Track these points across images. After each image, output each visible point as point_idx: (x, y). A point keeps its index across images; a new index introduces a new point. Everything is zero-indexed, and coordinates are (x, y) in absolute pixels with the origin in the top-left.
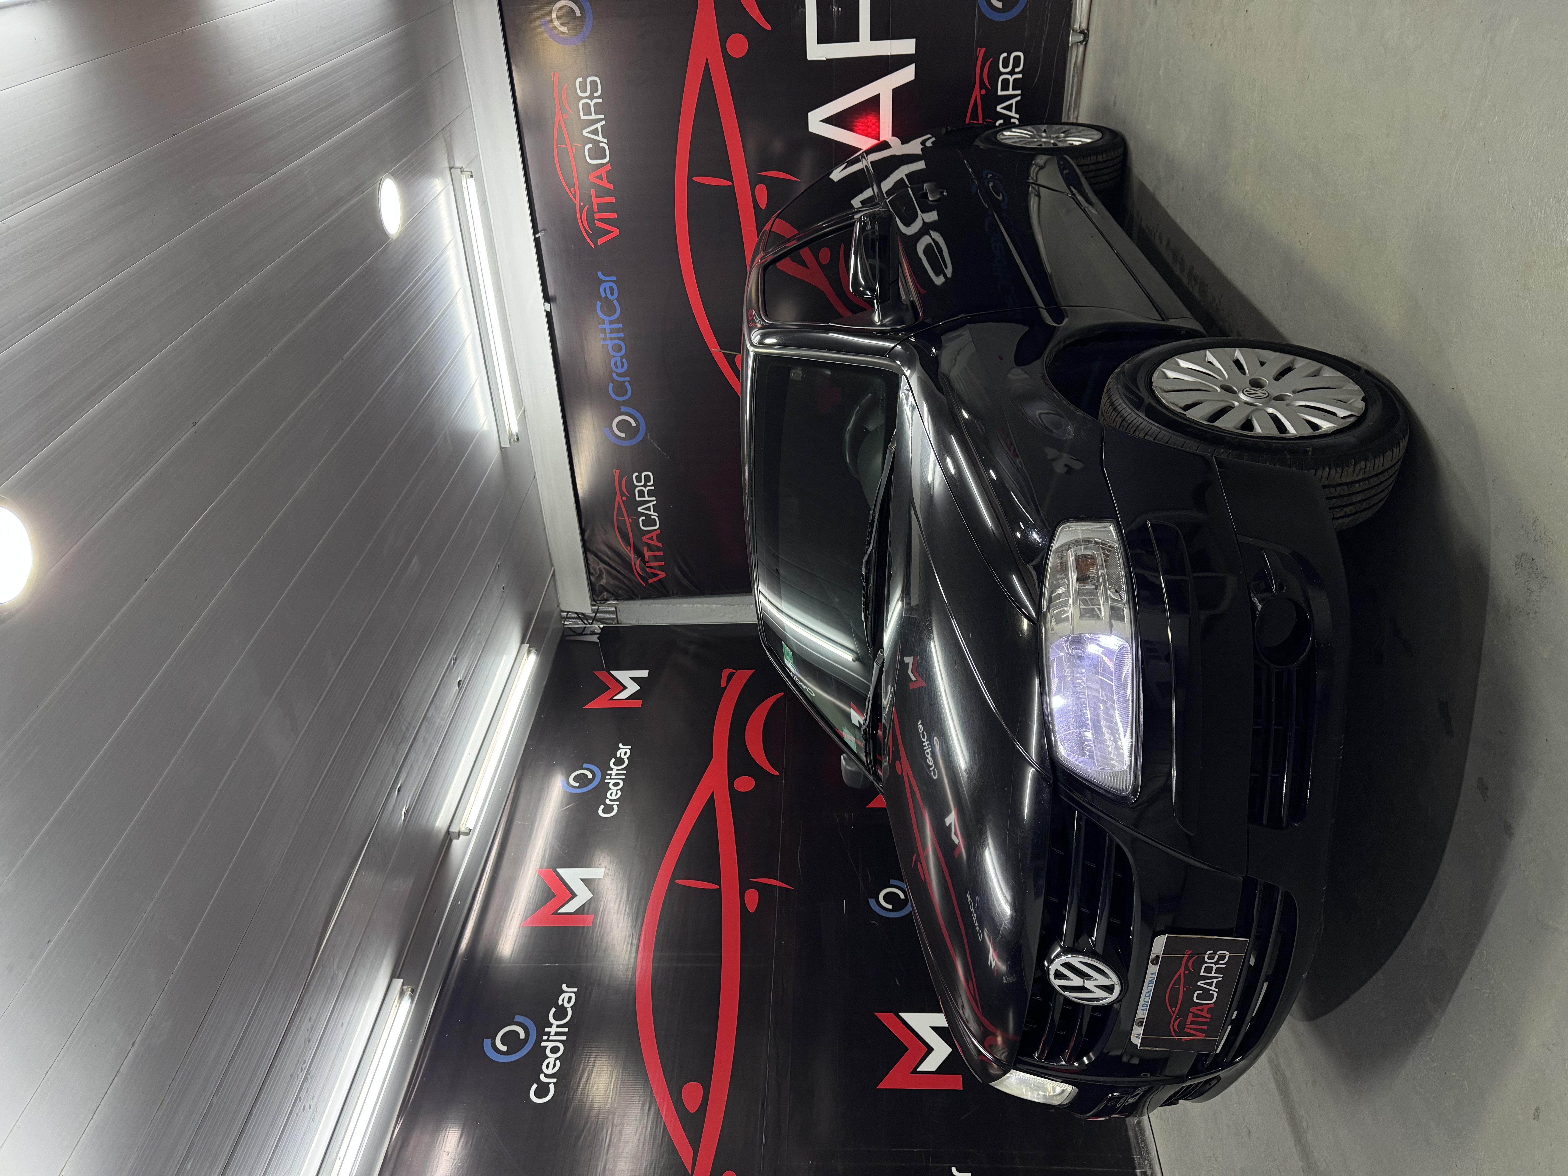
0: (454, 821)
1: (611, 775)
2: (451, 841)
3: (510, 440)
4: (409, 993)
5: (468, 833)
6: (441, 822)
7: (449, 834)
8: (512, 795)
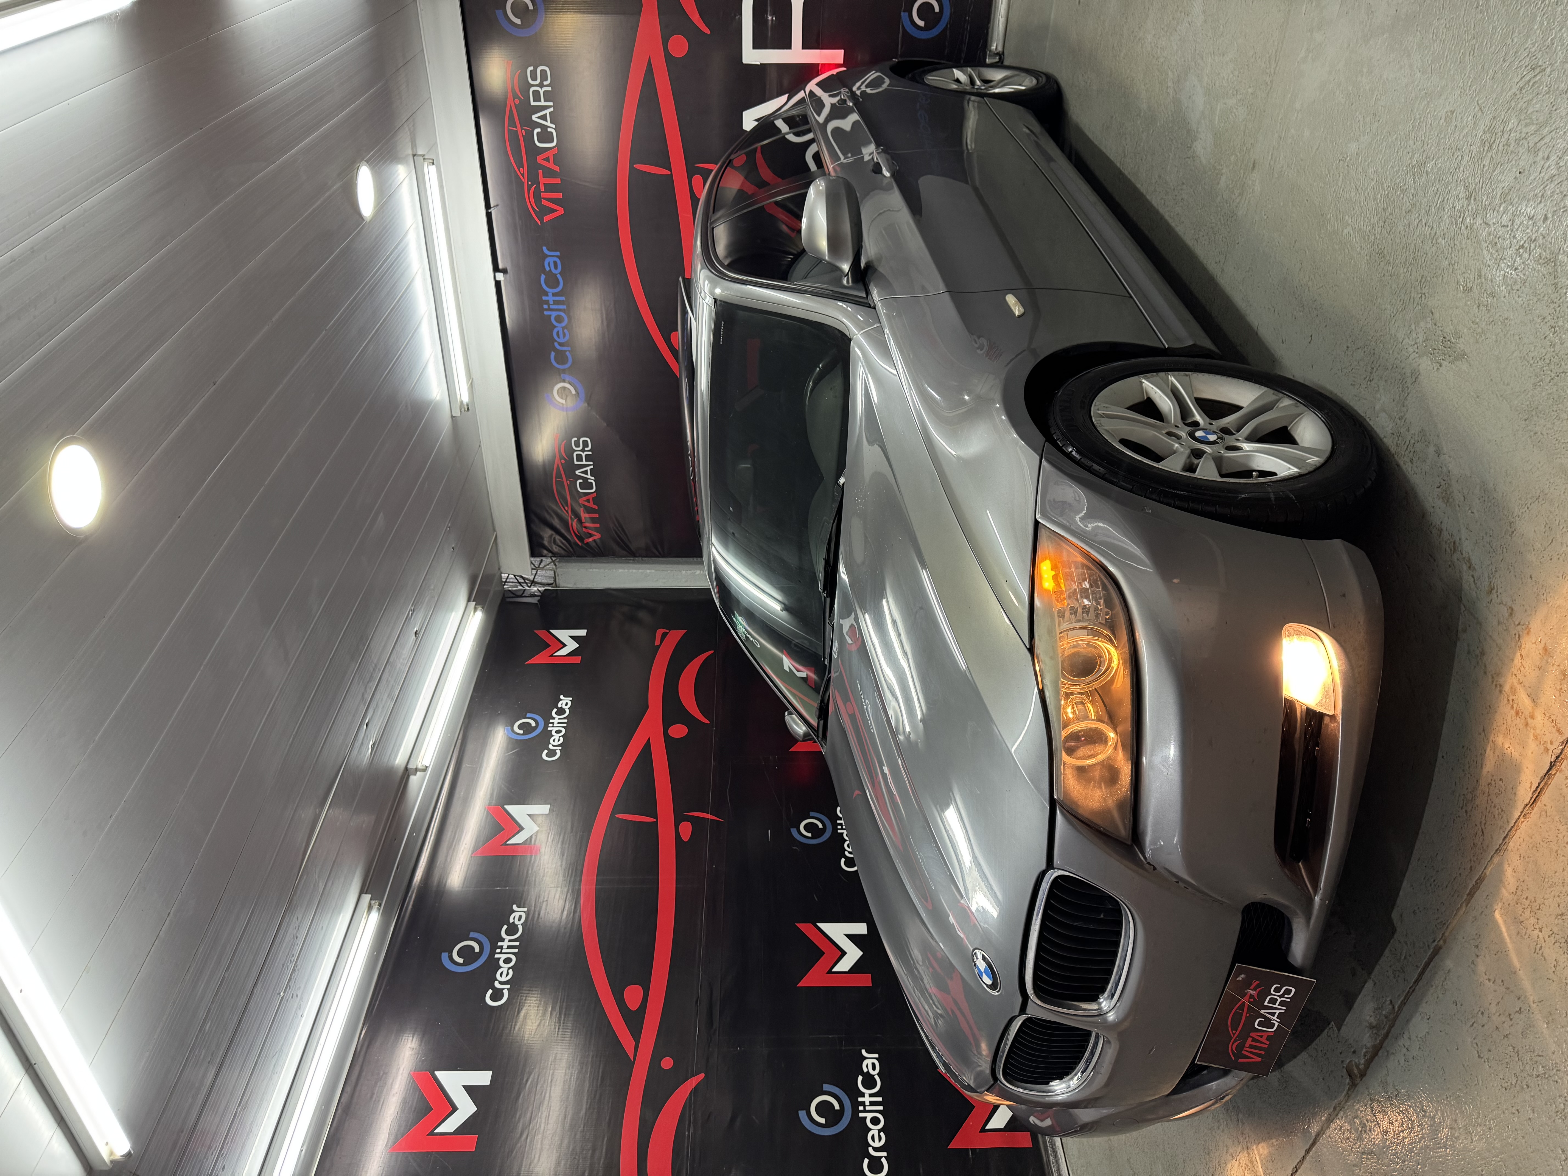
0: (412, 759)
1: (553, 723)
2: (408, 777)
3: (460, 409)
4: (377, 906)
5: (425, 770)
6: (400, 760)
7: (407, 770)
8: (459, 741)
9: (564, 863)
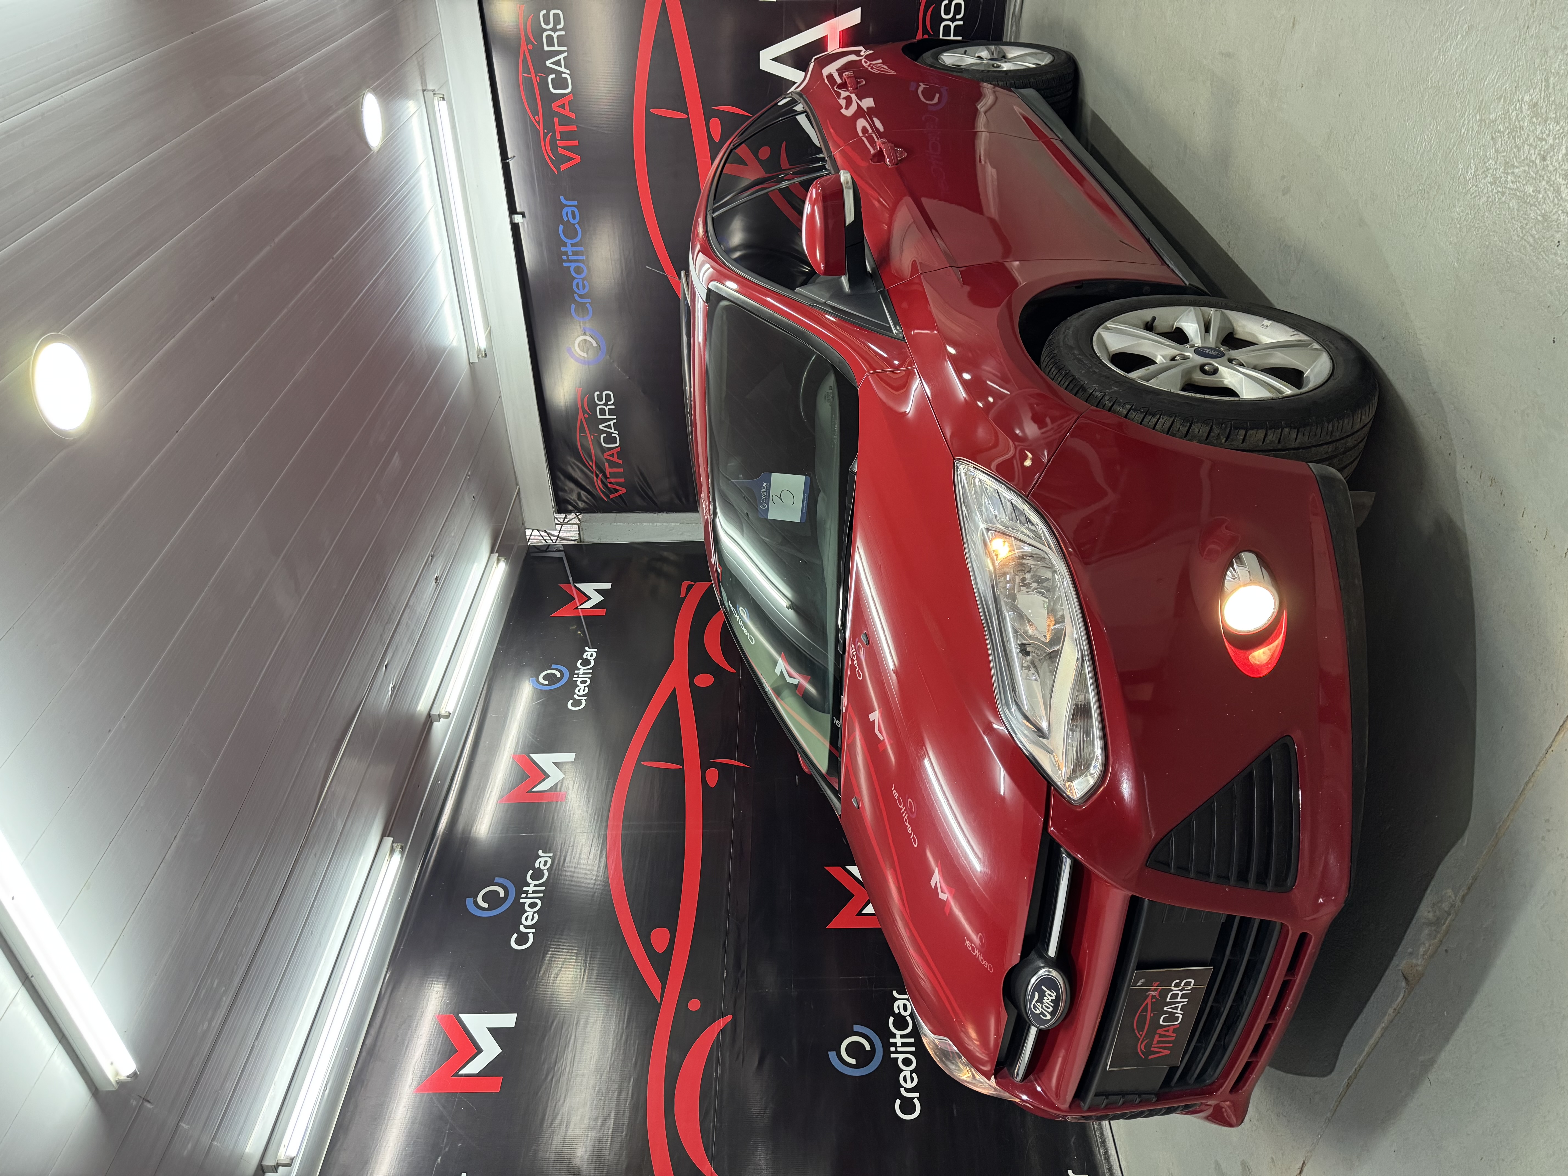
0: (435, 705)
1: (578, 674)
2: (432, 723)
3: (478, 356)
4: (399, 849)
5: (448, 716)
6: (422, 707)
7: (430, 717)
8: (484, 692)
9: (590, 809)
